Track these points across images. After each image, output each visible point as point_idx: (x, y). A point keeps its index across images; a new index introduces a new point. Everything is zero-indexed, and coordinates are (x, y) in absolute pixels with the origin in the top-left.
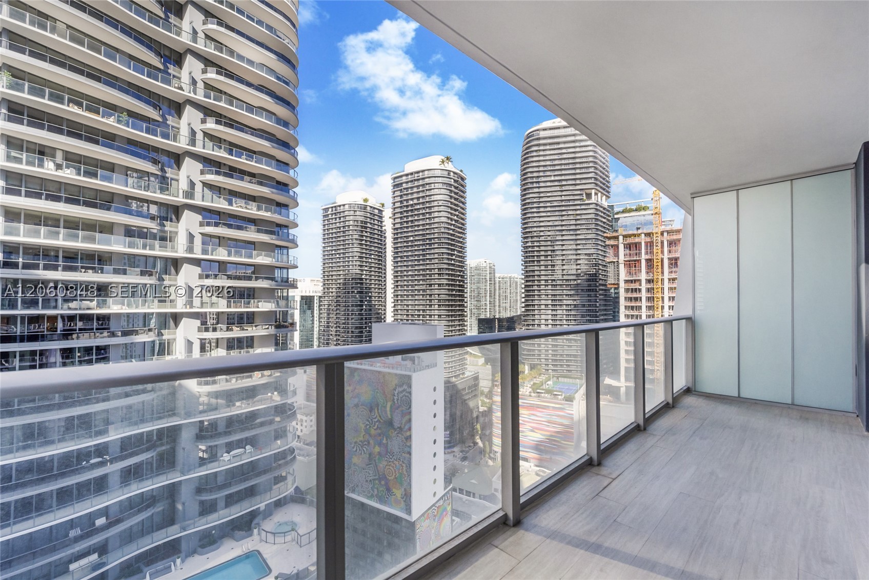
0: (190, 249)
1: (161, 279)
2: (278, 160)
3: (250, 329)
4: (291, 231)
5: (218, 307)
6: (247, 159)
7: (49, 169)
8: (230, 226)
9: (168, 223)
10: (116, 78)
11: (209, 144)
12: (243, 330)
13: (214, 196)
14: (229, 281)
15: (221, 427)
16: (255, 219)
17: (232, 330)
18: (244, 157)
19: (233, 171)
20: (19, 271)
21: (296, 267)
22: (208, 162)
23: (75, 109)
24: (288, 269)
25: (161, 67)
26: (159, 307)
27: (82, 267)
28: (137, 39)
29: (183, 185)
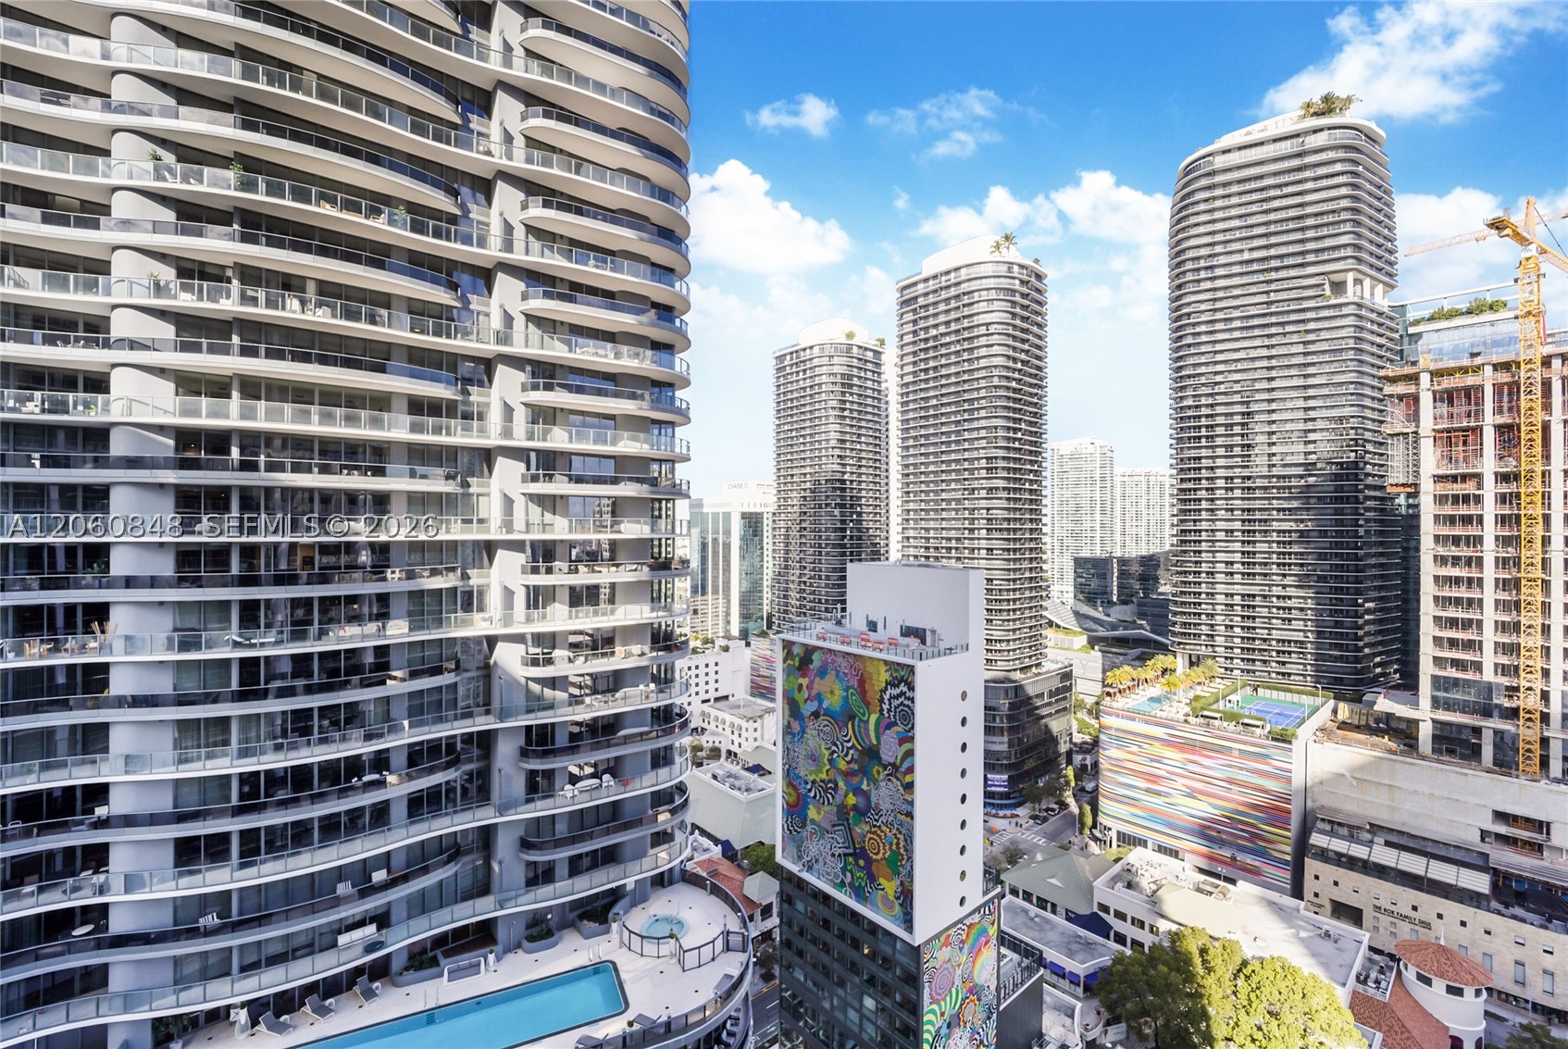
0: (507, 433)
1: (466, 485)
2: (653, 265)
3: (604, 570)
4: (678, 394)
5: (553, 532)
6: (597, 267)
7: (292, 311)
8: (569, 388)
9: (474, 389)
10: (389, 150)
11: (536, 245)
12: (593, 571)
13: (546, 337)
14: (573, 485)
15: (561, 740)
16: (614, 375)
17: (576, 571)
18: (592, 262)
19: (575, 290)
20: (263, 474)
21: (686, 459)
22: (534, 277)
23: (327, 209)
24: (673, 462)
25: (457, 120)
26: (463, 532)
27: (346, 467)
28: (417, 78)
29: (496, 322)
